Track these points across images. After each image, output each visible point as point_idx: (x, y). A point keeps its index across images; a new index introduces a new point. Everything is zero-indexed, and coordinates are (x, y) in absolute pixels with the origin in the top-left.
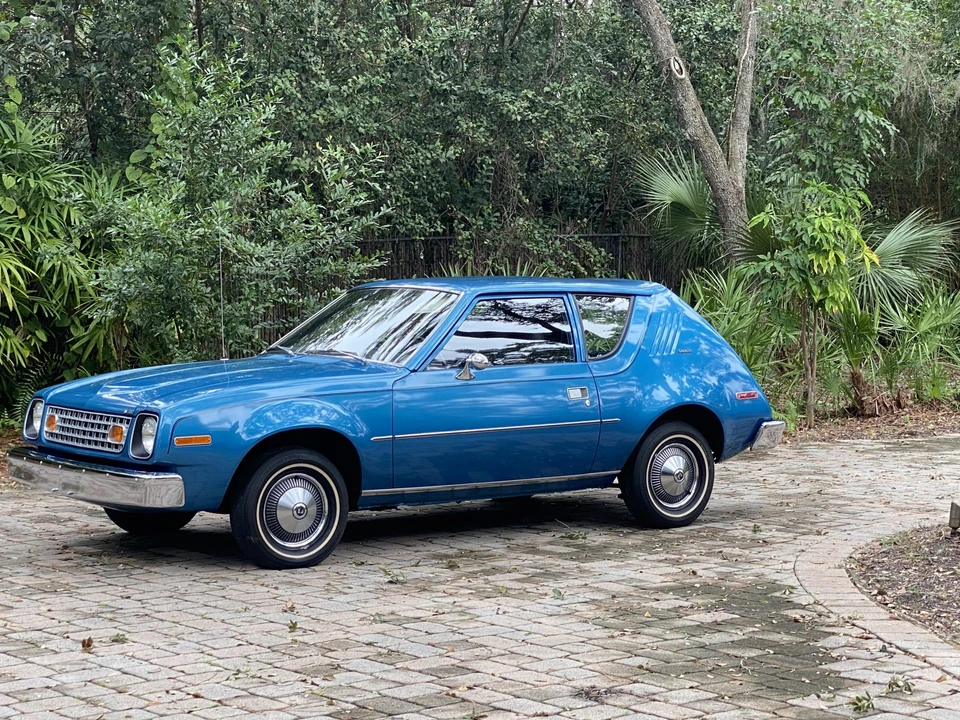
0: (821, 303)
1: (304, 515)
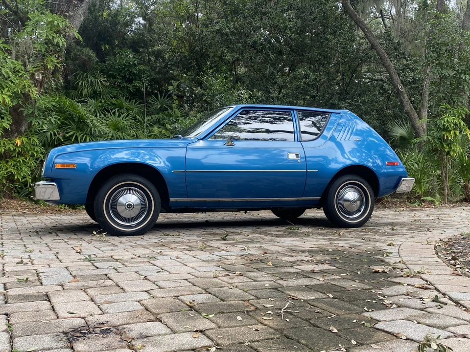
0: (448, 153)
1: (132, 208)
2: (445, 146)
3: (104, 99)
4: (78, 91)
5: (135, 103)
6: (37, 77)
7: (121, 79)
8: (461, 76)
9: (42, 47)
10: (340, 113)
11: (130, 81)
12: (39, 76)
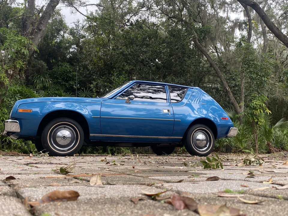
0: (257, 123)
1: (65, 139)
2: (255, 118)
3: (50, 91)
4: (34, 86)
5: (69, 94)
6: (9, 72)
7: (61, 80)
8: (262, 78)
9: (13, 55)
10: (193, 88)
11: (67, 81)
12: (10, 71)
